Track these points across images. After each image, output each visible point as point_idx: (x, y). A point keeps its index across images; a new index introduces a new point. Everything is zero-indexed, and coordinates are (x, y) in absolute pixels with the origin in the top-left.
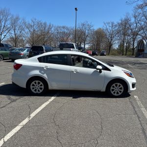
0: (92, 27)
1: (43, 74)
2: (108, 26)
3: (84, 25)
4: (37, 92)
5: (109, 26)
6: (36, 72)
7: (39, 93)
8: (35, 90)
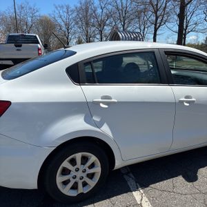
0: (37, 11)
1: (99, 125)
2: (61, 11)
3: (22, 8)
4: (81, 190)
5: (63, 12)
6: (76, 125)
7: (86, 190)
8: (75, 187)
